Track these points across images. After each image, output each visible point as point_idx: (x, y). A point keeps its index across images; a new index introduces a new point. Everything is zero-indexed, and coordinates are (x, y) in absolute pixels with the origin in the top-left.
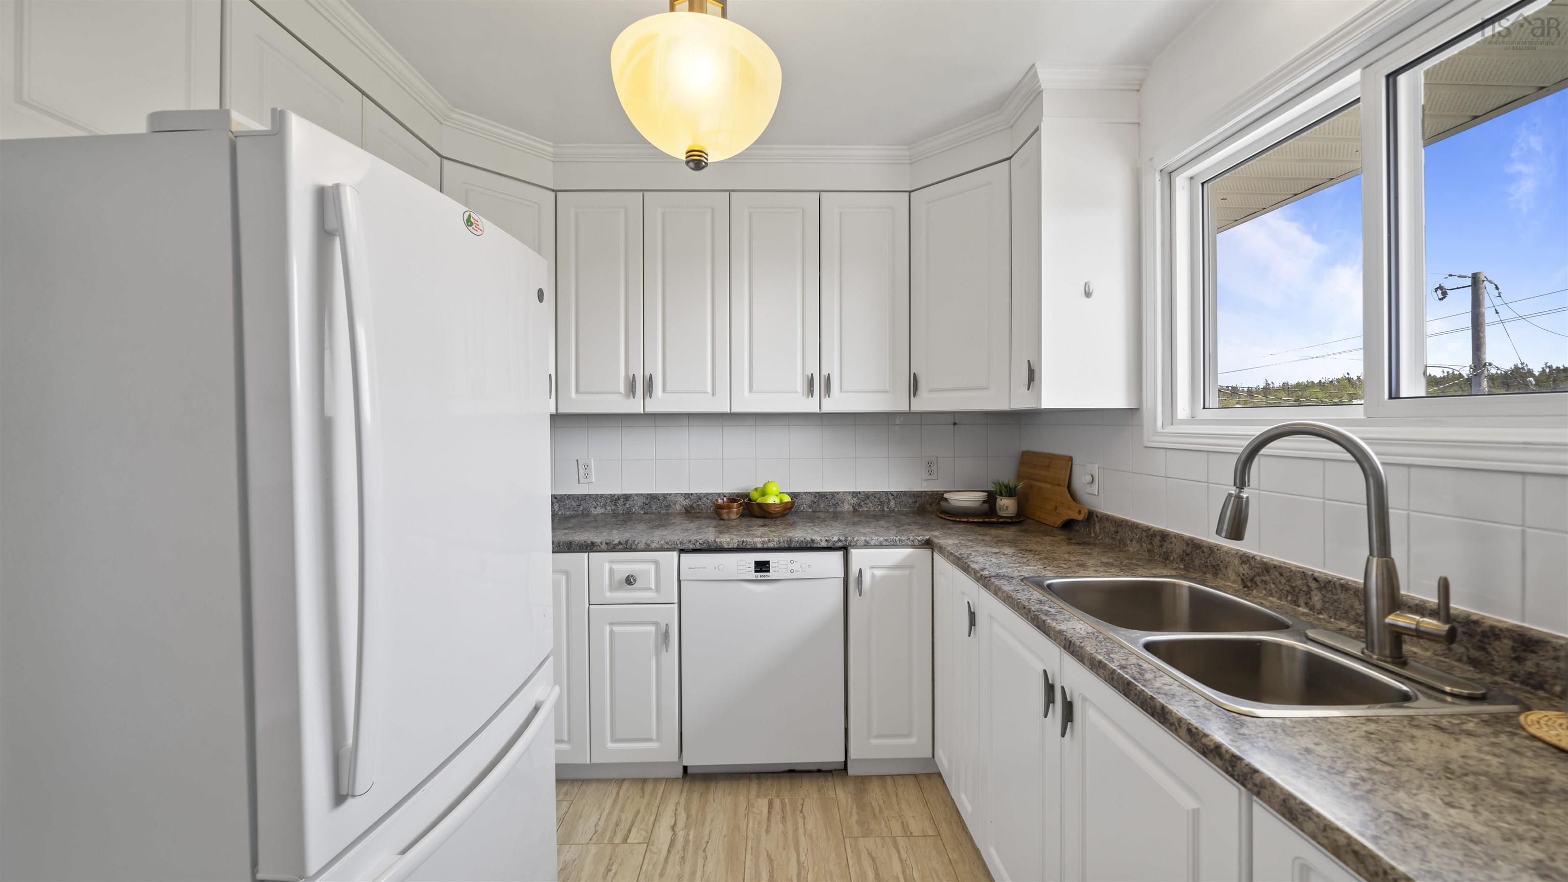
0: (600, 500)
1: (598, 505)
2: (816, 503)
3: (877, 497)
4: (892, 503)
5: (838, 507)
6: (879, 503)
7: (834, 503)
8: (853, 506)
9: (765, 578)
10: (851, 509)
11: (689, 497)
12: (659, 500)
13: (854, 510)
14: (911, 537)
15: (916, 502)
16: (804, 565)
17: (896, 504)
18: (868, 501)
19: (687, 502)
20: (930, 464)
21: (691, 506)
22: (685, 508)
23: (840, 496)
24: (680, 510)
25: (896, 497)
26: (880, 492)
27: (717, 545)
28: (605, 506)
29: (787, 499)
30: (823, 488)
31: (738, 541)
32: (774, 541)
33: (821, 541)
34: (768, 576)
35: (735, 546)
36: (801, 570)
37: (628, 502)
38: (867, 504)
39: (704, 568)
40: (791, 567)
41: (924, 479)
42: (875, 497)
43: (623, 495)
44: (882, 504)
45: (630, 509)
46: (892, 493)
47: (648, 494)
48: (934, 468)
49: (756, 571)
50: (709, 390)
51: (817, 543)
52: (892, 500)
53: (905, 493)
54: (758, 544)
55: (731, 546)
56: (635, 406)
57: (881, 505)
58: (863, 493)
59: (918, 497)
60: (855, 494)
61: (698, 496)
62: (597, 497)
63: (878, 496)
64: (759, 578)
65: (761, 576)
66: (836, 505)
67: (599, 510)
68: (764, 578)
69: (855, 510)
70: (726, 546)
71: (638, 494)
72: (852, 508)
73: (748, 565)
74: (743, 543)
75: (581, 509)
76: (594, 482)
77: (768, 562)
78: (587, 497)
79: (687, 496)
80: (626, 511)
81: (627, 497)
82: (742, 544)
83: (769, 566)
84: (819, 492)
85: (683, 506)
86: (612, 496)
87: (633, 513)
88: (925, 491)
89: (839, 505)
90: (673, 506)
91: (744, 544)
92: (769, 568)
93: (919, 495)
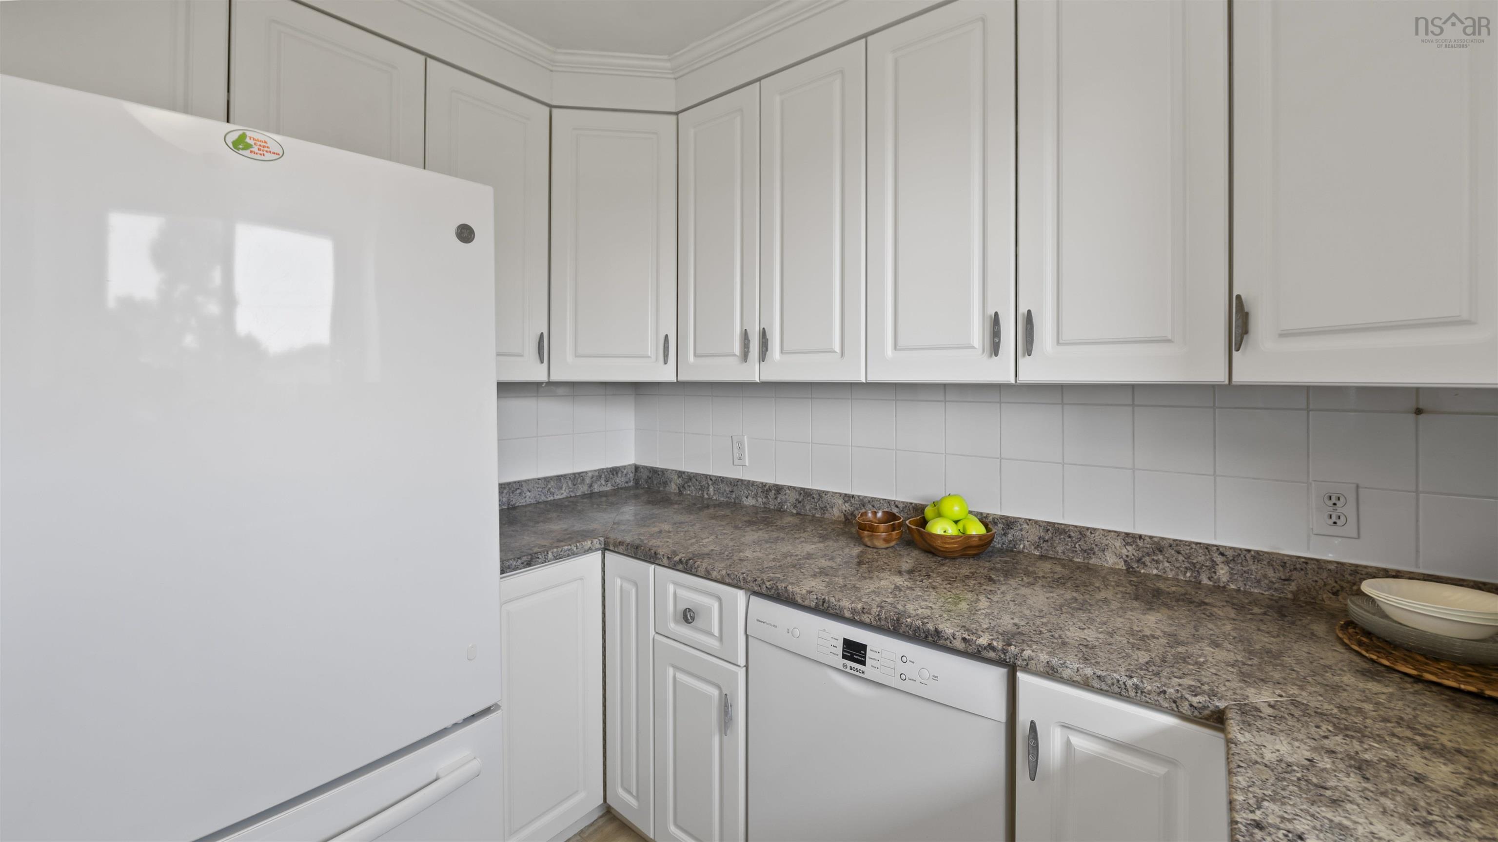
0: (751, 488)
1: (749, 494)
2: (1047, 541)
3: (1182, 552)
4: (1222, 572)
5: (1092, 556)
6: (1187, 565)
7: (1085, 547)
8: (1125, 561)
9: (858, 674)
10: (1121, 566)
11: (849, 500)
12: (813, 498)
13: (1127, 570)
14: (1172, 690)
15: (1288, 579)
16: (926, 674)
17: (1231, 574)
18: (1161, 557)
19: (847, 507)
20: (1334, 500)
21: (852, 514)
22: (845, 515)
23: (1097, 537)
24: (839, 517)
25: (1234, 560)
26: (1191, 543)
27: (788, 595)
28: (755, 497)
29: (976, 529)
30: (1063, 516)
31: (817, 598)
32: (871, 614)
33: (954, 639)
34: (863, 672)
35: (813, 604)
36: (919, 680)
37: (780, 496)
38: (1157, 562)
39: (774, 626)
40: (901, 668)
41: (1315, 532)
42: (1179, 552)
43: (776, 486)
44: (1194, 567)
45: (781, 504)
46: (1221, 551)
47: (802, 489)
48: (1348, 510)
49: (844, 657)
50: (837, 348)
51: (946, 640)
52: (1222, 566)
53: (1258, 556)
54: (845, 611)
55: (806, 603)
56: (753, 372)
57: (1193, 572)
58: (1148, 540)
59: (1295, 569)
60: (1130, 539)
61: (862, 500)
62: (750, 484)
63: (1185, 550)
64: (848, 670)
65: (851, 668)
66: (1089, 552)
67: (749, 502)
68: (855, 673)
69: (1130, 571)
70: (800, 601)
71: (791, 487)
72: (1123, 563)
73: (835, 643)
74: (824, 602)
75: (734, 496)
76: (747, 464)
77: (863, 647)
78: (740, 483)
79: (847, 498)
80: (778, 507)
81: (779, 489)
82: (823, 605)
83: (865, 654)
84: (1054, 524)
85: (842, 512)
86: (764, 485)
87: (784, 511)
88: (1317, 560)
89: (1094, 554)
90: (830, 510)
91: (826, 605)
92: (865, 657)
93: (1298, 566)
